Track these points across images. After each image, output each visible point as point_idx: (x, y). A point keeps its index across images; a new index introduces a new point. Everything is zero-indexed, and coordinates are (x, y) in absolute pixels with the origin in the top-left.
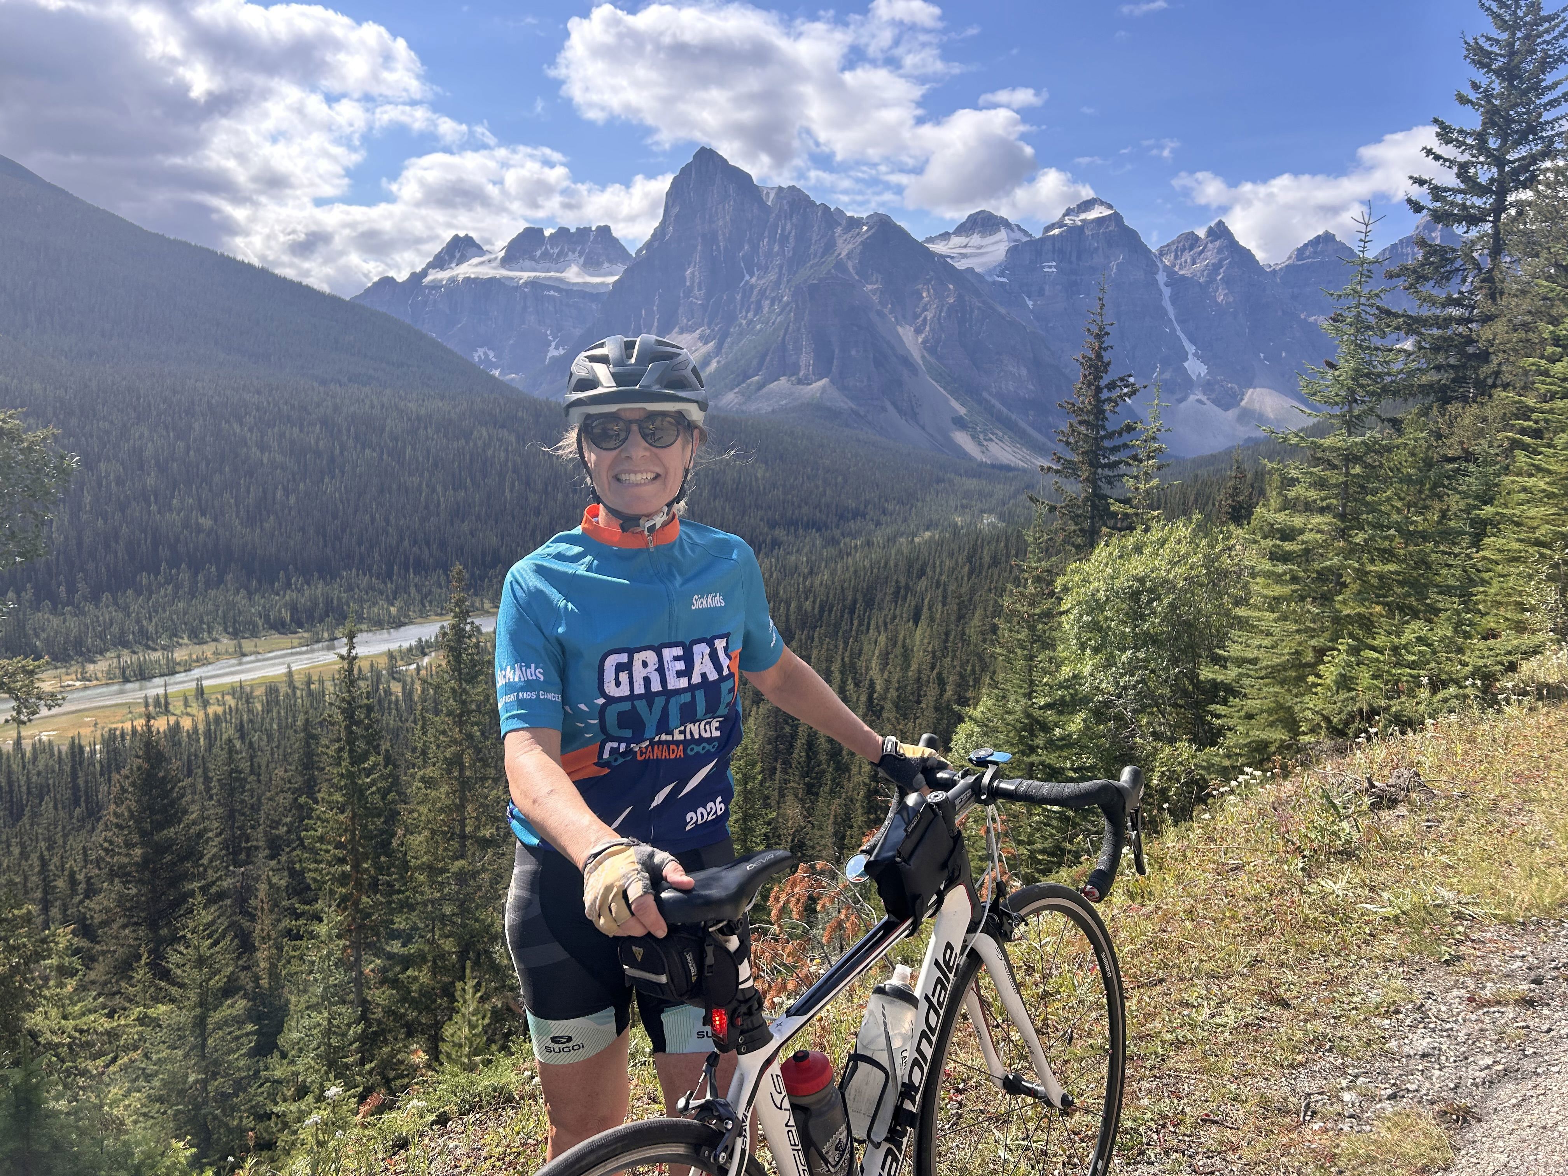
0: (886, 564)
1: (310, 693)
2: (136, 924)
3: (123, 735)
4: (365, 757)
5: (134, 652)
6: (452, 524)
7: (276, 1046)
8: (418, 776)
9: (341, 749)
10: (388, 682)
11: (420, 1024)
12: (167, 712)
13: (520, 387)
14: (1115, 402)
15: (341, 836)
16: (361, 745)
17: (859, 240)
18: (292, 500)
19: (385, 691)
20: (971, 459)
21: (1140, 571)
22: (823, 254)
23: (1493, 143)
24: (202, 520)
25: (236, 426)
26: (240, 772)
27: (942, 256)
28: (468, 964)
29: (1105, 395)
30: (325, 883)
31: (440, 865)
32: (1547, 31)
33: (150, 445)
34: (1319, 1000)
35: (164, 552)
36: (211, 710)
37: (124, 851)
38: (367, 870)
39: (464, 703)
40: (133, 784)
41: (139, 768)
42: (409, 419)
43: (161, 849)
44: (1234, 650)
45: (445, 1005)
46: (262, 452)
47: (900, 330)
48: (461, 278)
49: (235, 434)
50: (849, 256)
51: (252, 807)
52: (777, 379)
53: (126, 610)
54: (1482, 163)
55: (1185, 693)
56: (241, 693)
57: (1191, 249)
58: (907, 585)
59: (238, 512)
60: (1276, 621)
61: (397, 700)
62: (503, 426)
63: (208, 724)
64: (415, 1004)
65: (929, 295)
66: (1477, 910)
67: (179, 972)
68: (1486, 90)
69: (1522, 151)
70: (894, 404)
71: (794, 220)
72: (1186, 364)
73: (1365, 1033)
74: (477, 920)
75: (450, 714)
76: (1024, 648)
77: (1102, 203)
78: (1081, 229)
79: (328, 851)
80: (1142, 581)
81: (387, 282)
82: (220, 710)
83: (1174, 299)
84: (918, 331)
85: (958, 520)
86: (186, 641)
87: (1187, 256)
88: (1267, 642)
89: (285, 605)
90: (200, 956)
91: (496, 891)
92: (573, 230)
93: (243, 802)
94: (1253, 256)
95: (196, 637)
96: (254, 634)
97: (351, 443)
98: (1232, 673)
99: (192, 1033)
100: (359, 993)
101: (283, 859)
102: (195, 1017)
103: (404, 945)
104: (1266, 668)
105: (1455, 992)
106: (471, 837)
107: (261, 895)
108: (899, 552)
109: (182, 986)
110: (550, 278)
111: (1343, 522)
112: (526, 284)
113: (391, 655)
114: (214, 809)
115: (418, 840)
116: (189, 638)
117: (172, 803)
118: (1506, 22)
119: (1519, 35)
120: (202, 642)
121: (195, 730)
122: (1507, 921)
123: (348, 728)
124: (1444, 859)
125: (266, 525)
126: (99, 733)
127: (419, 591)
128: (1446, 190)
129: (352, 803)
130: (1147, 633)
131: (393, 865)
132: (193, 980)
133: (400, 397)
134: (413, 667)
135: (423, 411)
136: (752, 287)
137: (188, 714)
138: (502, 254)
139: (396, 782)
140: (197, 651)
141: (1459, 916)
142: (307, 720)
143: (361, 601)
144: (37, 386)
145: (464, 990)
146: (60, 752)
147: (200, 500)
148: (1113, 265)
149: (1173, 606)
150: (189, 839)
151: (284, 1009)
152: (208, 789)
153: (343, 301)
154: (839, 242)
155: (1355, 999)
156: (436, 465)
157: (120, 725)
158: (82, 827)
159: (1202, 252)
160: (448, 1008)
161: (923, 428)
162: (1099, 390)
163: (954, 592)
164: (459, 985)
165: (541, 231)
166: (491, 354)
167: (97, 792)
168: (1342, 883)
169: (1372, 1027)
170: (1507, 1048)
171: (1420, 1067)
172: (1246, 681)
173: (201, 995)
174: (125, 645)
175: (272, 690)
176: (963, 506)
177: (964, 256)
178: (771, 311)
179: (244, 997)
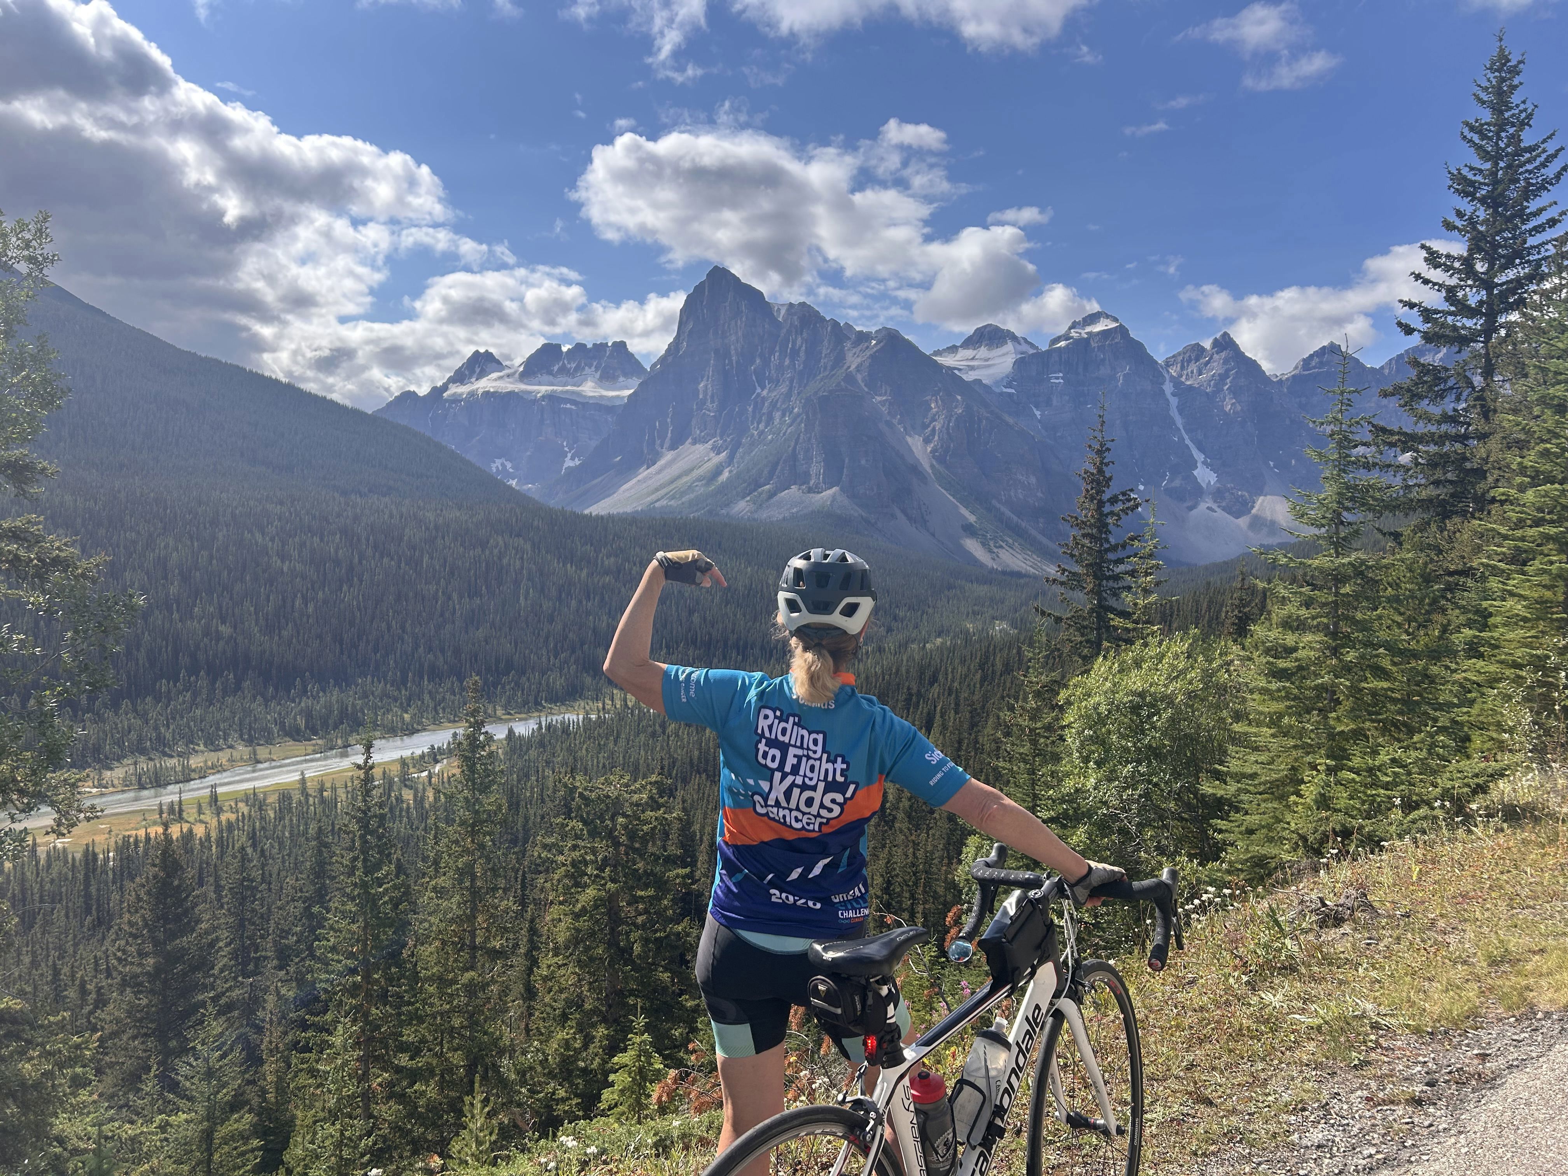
0: (898, 670)
1: (323, 801)
2: (146, 1035)
3: (137, 841)
4: (378, 866)
5: (151, 759)
6: (467, 632)
7: (282, 1162)
8: (430, 887)
9: (355, 859)
10: (400, 790)
11: (426, 1141)
12: (180, 819)
13: (536, 497)
14: (1118, 515)
15: (352, 946)
16: (374, 855)
17: (868, 353)
18: (311, 609)
19: (397, 799)
20: (982, 565)
21: (1139, 686)
22: (833, 368)
23: (1480, 267)
24: (222, 628)
25: (259, 537)
26: (252, 881)
27: (949, 368)
28: (477, 1078)
29: (1107, 509)
30: (336, 993)
31: (451, 976)
32: (1529, 161)
33: (174, 554)
34: (1238, 1099)
35: (184, 660)
36: (224, 817)
37: (136, 960)
38: (377, 981)
39: (477, 812)
40: (149, 893)
41: (155, 877)
42: (427, 529)
43: (174, 958)
44: (1234, 765)
45: (452, 1121)
46: (283, 562)
47: (909, 439)
48: (480, 392)
49: (257, 543)
50: (858, 369)
51: (262, 917)
52: (788, 488)
53: (144, 716)
54: (1471, 287)
55: (1189, 806)
56: (255, 800)
57: (1197, 360)
58: (919, 694)
59: (257, 620)
60: (1273, 736)
61: (408, 808)
62: (518, 535)
63: (221, 831)
64: (422, 1120)
65: (937, 406)
66: (1393, 1021)
67: (188, 1084)
68: (1471, 218)
69: (1511, 274)
70: (904, 512)
71: (805, 335)
72: (1195, 473)
73: (1273, 1127)
74: (486, 1033)
75: (463, 823)
76: (1026, 762)
77: (1107, 316)
78: (1087, 341)
79: (339, 962)
80: (1142, 695)
81: (408, 397)
82: (233, 817)
83: (1181, 410)
84: (927, 441)
85: (970, 626)
86: (202, 747)
87: (1193, 367)
88: (1263, 758)
89: (300, 713)
90: (209, 1069)
91: (506, 1003)
92: (589, 346)
93: (253, 910)
94: (1259, 366)
95: (212, 745)
96: (269, 741)
97: (369, 552)
98: (1232, 787)
99: (199, 1147)
100: (367, 1108)
101: (292, 969)
102: (203, 1131)
103: (412, 1058)
104: (1265, 783)
105: (1359, 1093)
106: (481, 948)
107: (269, 1006)
108: (911, 658)
109: (190, 1099)
110: (567, 392)
111: (1335, 640)
112: (543, 397)
113: (403, 762)
114: (224, 918)
115: (428, 951)
116: (206, 745)
117: (186, 912)
118: (1488, 153)
119: (1502, 164)
120: (218, 749)
121: (208, 836)
122: (1417, 1031)
123: (362, 837)
124: (1374, 974)
125: (285, 633)
126: (113, 840)
127: (432, 698)
128: (1437, 312)
129: (365, 913)
130: (1149, 747)
131: (403, 976)
132: (202, 1093)
133: (419, 507)
134: (425, 774)
135: (441, 521)
136: (764, 399)
137: (201, 821)
138: (521, 369)
139: (407, 893)
140: (212, 757)
141: (1376, 1026)
142: (320, 828)
143: (375, 708)
144: (68, 498)
145: (472, 1104)
146: (74, 859)
147: (221, 607)
148: (1120, 376)
149: (1172, 720)
150: (201, 949)
151: (291, 1123)
152: (219, 898)
153: (366, 414)
154: (849, 356)
155: (1270, 1098)
156: (452, 573)
157: (134, 833)
158: (93, 935)
159: (1208, 363)
160: (455, 1124)
161: (933, 535)
162: (1101, 504)
163: (966, 699)
164: (467, 1099)
165: (559, 346)
166: (509, 465)
167: (109, 900)
168: (1280, 996)
169: (1280, 1123)
170: (1392, 1140)
171: (1314, 1156)
172: (1244, 797)
173: (208, 1108)
174: (143, 751)
175: (285, 796)
176: (974, 613)
177: (972, 368)
178: (782, 422)
179: (250, 1111)
